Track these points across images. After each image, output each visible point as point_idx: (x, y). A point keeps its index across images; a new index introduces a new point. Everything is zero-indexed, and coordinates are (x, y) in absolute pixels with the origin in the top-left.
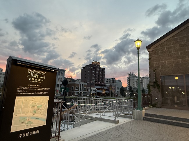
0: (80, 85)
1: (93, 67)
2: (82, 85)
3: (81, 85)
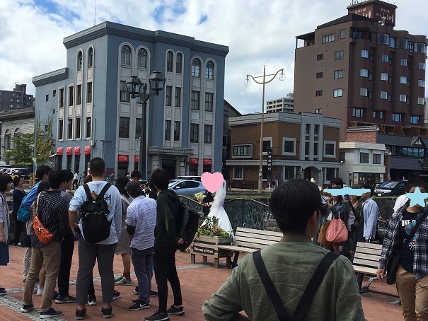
0: (304, 128)
2: (312, 128)
3: (308, 131)
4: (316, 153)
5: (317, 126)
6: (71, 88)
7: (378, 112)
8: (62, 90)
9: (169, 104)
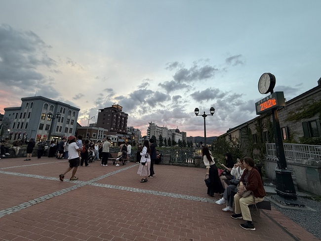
0: (99, 131)
1: (115, 111)
4: (101, 137)
5: (102, 131)
7: (117, 129)
8: (17, 114)
9: (59, 121)
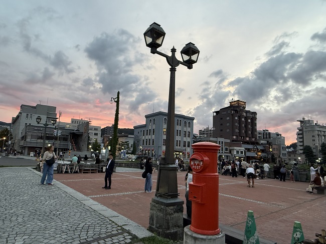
1: (236, 111)
4: (222, 150)
5: (222, 142)
6: (147, 130)
7: (241, 137)
8: (144, 131)
9: (177, 135)
